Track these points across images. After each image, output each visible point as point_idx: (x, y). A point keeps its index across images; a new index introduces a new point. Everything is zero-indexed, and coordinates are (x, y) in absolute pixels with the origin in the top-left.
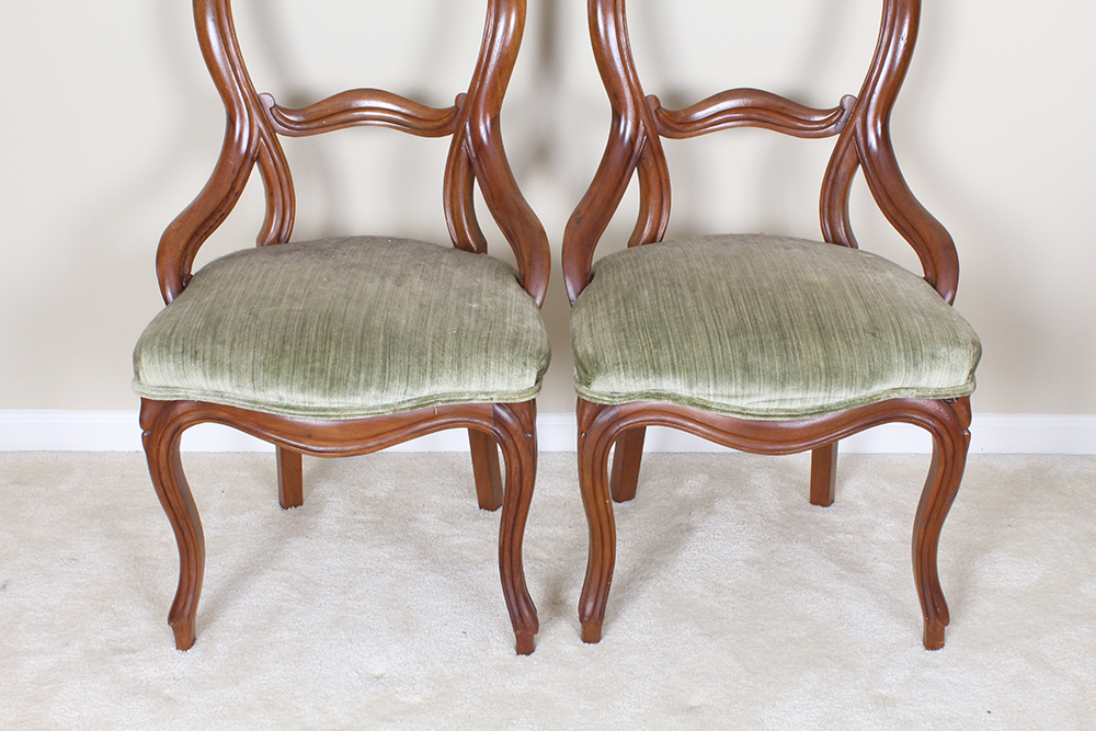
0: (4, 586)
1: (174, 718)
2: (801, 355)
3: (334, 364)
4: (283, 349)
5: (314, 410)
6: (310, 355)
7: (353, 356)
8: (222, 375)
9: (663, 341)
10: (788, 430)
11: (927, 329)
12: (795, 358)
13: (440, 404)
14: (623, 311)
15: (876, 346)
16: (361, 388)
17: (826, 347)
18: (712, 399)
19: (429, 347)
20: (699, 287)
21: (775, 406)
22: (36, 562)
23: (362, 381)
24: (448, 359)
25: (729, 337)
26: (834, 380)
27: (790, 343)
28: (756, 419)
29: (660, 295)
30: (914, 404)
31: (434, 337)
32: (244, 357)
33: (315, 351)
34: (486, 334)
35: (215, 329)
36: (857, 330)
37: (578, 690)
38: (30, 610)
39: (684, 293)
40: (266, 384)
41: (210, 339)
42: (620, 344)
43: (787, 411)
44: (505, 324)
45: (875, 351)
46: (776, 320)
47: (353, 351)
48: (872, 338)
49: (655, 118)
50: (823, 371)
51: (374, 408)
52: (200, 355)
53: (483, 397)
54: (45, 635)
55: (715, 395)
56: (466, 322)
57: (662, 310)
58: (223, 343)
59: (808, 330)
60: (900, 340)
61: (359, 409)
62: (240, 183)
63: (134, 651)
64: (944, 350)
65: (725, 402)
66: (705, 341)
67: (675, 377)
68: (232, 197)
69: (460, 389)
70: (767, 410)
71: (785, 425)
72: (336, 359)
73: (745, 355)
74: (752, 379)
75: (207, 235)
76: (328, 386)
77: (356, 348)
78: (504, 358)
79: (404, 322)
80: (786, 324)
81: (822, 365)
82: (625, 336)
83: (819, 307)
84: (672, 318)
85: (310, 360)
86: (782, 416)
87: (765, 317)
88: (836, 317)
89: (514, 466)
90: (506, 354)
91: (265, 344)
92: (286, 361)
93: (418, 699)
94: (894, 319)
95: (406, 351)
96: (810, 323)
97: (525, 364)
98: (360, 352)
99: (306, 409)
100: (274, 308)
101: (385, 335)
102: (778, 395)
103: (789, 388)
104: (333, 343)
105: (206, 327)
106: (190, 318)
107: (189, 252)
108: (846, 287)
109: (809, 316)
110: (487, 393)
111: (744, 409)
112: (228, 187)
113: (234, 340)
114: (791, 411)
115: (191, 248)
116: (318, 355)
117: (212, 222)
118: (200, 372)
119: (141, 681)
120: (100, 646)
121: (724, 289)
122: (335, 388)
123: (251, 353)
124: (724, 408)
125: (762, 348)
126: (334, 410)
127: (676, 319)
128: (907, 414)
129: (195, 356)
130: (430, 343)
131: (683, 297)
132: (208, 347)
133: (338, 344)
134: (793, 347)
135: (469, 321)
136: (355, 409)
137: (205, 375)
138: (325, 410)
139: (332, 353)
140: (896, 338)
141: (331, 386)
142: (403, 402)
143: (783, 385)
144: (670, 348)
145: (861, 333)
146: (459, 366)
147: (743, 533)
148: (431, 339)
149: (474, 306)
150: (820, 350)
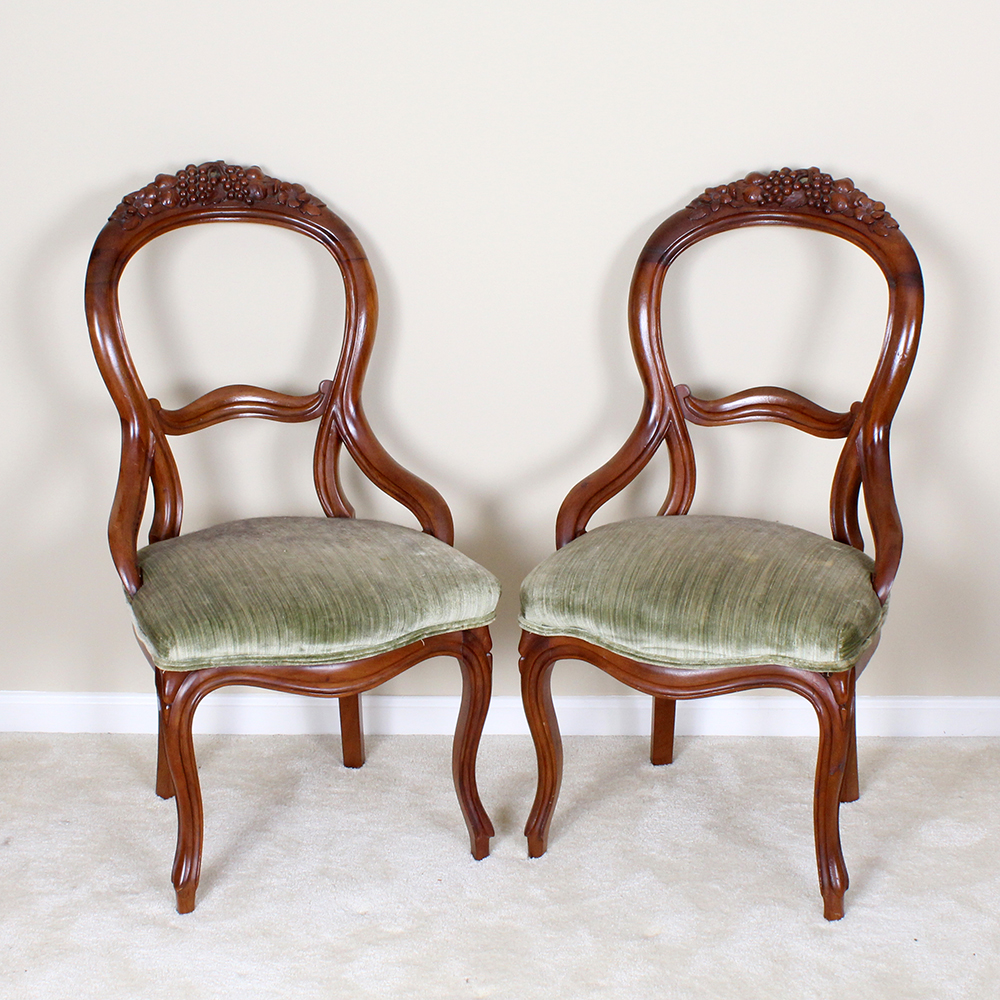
0: (6, 843)
1: (182, 942)
2: (686, 612)
3: (347, 613)
5: (333, 655)
8: (250, 638)
10: (673, 677)
12: (681, 612)
13: (426, 637)
15: (757, 614)
16: (372, 630)
17: (711, 609)
18: (615, 641)
19: (412, 589)
21: (663, 653)
22: (32, 824)
23: (372, 623)
24: (430, 597)
26: (710, 637)
27: (681, 602)
28: (646, 662)
30: (792, 673)
31: (410, 581)
36: (747, 599)
37: (544, 923)
38: (34, 861)
40: (290, 639)
43: (672, 659)
46: (681, 581)
48: (757, 607)
50: (702, 628)
51: (380, 646)
53: (457, 626)
54: (53, 880)
55: (616, 637)
61: (368, 649)
63: (137, 893)
65: (624, 644)
67: (584, 617)
69: (441, 621)
70: (656, 656)
71: (671, 672)
74: (642, 627)
76: (346, 631)
78: (473, 589)
79: (381, 573)
80: (687, 586)
81: (702, 622)
86: (667, 663)
87: (674, 579)
93: (400, 930)
95: (397, 594)
99: (326, 656)
102: (663, 644)
103: (672, 638)
110: (459, 622)
111: (637, 652)
114: (675, 659)
118: (230, 639)
119: (148, 916)
120: (106, 890)
122: (352, 633)
124: (622, 649)
126: (348, 652)
128: (790, 683)
133: (343, 597)
136: (365, 650)
137: (235, 640)
138: (342, 654)
141: (349, 631)
142: (400, 638)
146: (440, 601)
147: (703, 803)
148: (410, 584)
149: (423, 554)
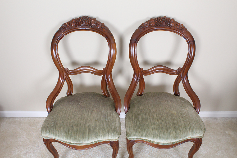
2: (171, 134)
3: (78, 137)
4: (68, 133)
5: (75, 144)
6: (74, 135)
7: (82, 135)
8: (57, 137)
9: (144, 131)
11: (195, 126)
13: (99, 142)
14: (136, 121)
15: (185, 131)
16: (84, 141)
19: (97, 132)
20: (151, 115)
24: (101, 135)
25: (157, 130)
27: (169, 131)
29: (143, 117)
31: (98, 130)
32: (61, 134)
33: (74, 134)
34: (108, 129)
35: (56, 126)
36: (182, 127)
39: (148, 117)
41: (55, 129)
42: (135, 131)
44: (112, 125)
45: (185, 132)
46: (166, 125)
47: (82, 134)
48: (184, 129)
49: (142, 72)
50: (175, 137)
51: (87, 144)
52: (53, 133)
53: (108, 140)
56: (104, 125)
57: (143, 122)
58: (57, 130)
59: (172, 128)
60: (190, 129)
61: (84, 144)
62: (62, 85)
64: (199, 131)
66: (152, 130)
68: (61, 88)
69: (104, 139)
70: (164, 143)
72: (79, 136)
73: (160, 134)
74: (161, 139)
75: (56, 97)
77: (83, 133)
78: (112, 135)
79: (92, 125)
80: (168, 126)
82: (136, 129)
83: (174, 121)
84: (145, 124)
85: (74, 136)
86: (167, 144)
87: (164, 125)
88: (178, 124)
89: (114, 149)
90: (112, 134)
91: (65, 131)
92: (69, 136)
94: (189, 124)
95: (93, 133)
96: (173, 126)
97: (116, 136)
98: (83, 134)
99: (73, 144)
100: (67, 121)
101: (88, 129)
104: (78, 132)
105: (54, 125)
106: (51, 122)
107: (52, 102)
108: (179, 114)
109: (172, 124)
111: (159, 143)
112: (60, 87)
113: (59, 130)
115: (53, 101)
116: (75, 134)
117: (57, 94)
121: (156, 116)
123: (62, 133)
124: (155, 143)
125: (163, 133)
126: (79, 144)
127: (146, 125)
129: (52, 133)
130: (97, 131)
131: (148, 118)
132: (54, 131)
133: (79, 132)
134: (169, 132)
135: (105, 124)
138: (77, 144)
139: (78, 134)
140: (189, 129)
143: (167, 140)
144: (145, 132)
145: (183, 128)
148: (97, 130)
149: (106, 120)
150: (175, 133)
